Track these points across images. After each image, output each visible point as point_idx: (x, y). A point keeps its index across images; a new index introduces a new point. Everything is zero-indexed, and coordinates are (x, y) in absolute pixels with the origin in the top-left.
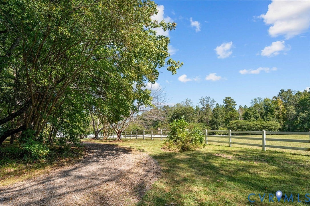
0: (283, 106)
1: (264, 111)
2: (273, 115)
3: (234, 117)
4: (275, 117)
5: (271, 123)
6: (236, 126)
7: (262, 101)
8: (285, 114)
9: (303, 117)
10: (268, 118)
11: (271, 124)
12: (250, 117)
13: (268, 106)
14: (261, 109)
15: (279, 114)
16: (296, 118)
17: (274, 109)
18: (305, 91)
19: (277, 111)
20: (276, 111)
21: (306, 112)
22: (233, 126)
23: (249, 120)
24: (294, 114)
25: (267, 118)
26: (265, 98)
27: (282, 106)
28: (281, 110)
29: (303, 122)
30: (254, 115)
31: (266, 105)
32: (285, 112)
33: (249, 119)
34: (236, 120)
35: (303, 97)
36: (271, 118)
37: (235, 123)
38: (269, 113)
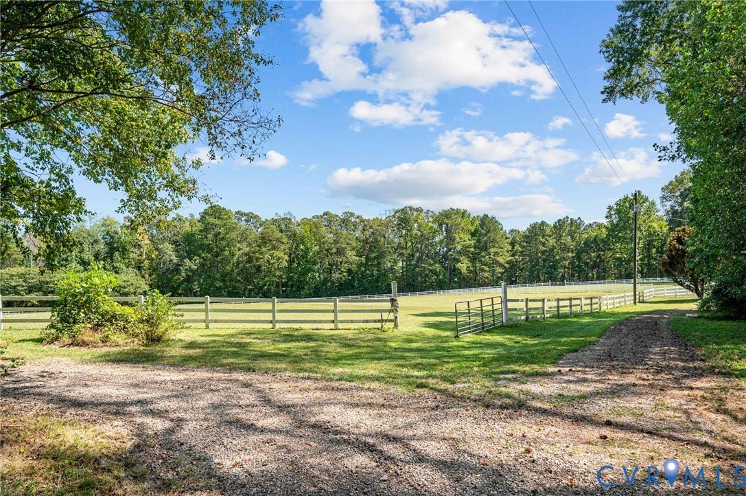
0: (149, 242)
1: (102, 247)
2: (127, 261)
3: (14, 256)
4: (132, 265)
5: (125, 279)
6: (24, 284)
7: (98, 223)
8: (153, 259)
9: (190, 270)
10: (117, 267)
11: (125, 281)
12: (66, 260)
13: (112, 237)
14: (96, 241)
15: (140, 258)
16: (176, 269)
17: (128, 247)
18: (192, 215)
19: (136, 250)
20: (133, 252)
21: (195, 260)
22: (14, 284)
23: (64, 268)
24: (175, 261)
25: (113, 266)
26: (106, 218)
27: (147, 242)
28: (145, 250)
29: (188, 279)
30: (76, 256)
31: (108, 234)
32: (153, 256)
33: (65, 266)
34: (20, 265)
35: (187, 228)
36: (122, 266)
37: (20, 276)
38: (117, 254)
